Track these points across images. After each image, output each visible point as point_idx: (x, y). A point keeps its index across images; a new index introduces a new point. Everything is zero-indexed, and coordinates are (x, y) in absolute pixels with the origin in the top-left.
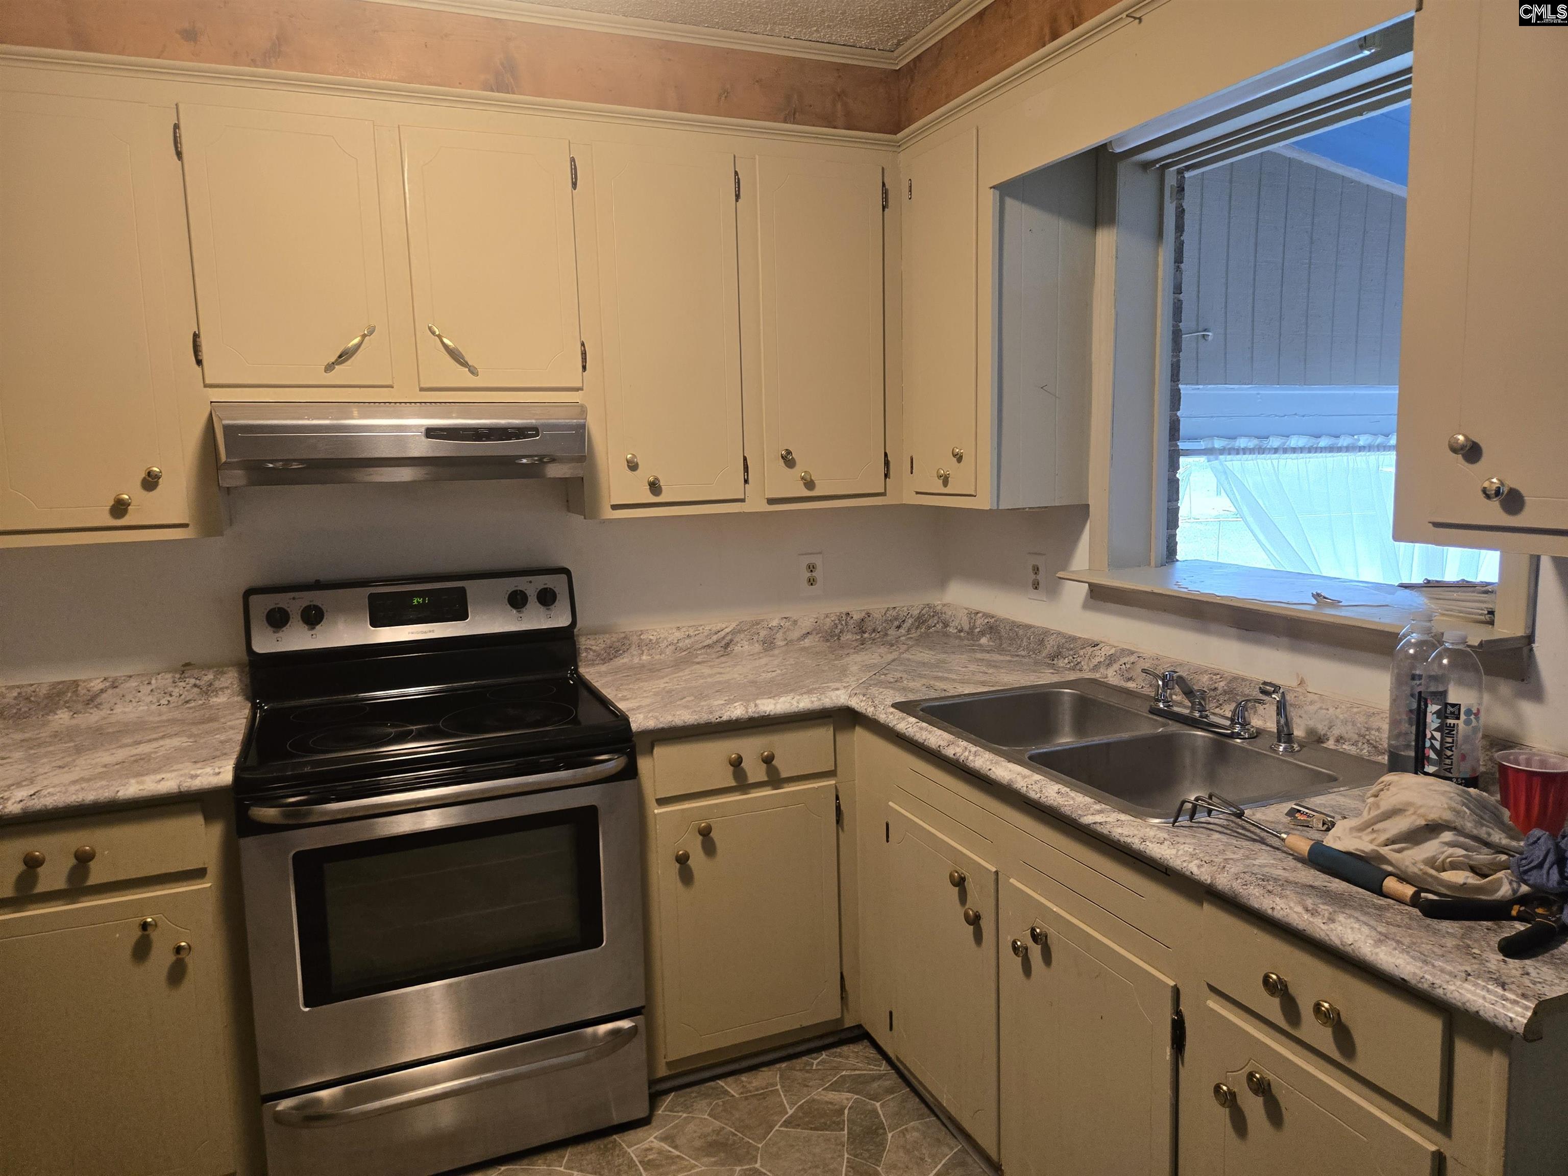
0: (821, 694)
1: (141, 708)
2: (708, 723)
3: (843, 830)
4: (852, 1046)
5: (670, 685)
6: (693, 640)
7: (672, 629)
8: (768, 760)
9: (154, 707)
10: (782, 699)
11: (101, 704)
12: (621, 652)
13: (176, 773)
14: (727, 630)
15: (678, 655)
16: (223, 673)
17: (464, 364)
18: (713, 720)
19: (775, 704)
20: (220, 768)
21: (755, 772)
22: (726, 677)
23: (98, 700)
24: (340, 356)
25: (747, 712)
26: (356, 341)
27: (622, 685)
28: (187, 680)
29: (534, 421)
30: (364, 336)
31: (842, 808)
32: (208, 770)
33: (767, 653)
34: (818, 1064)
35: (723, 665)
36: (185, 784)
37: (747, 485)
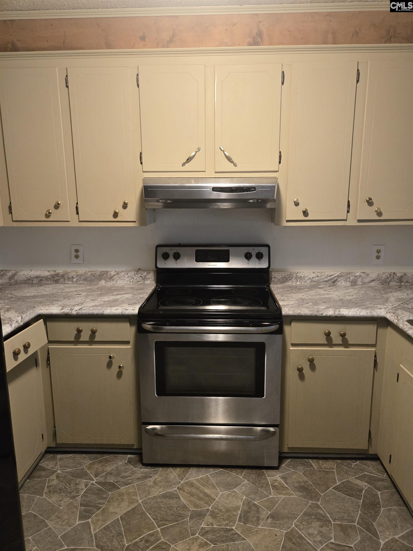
0: (372, 310)
1: (125, 282)
2: (316, 316)
3: (377, 371)
4: (372, 462)
5: (304, 296)
6: (319, 278)
7: (310, 272)
8: (343, 335)
9: (128, 282)
10: (352, 310)
11: (113, 279)
12: (288, 280)
13: (121, 308)
14: (335, 275)
15: (312, 283)
16: (149, 273)
17: (232, 162)
18: (319, 315)
19: (348, 312)
20: (135, 308)
21: (336, 339)
22: (330, 296)
23: (113, 278)
24: (187, 160)
25: (335, 314)
26: (194, 153)
27: (284, 294)
28: (139, 274)
29: (254, 185)
30: (196, 152)
31: (378, 361)
32: (131, 308)
33: (352, 287)
34: (354, 465)
35: (330, 290)
36: (124, 312)
37: (348, 214)
